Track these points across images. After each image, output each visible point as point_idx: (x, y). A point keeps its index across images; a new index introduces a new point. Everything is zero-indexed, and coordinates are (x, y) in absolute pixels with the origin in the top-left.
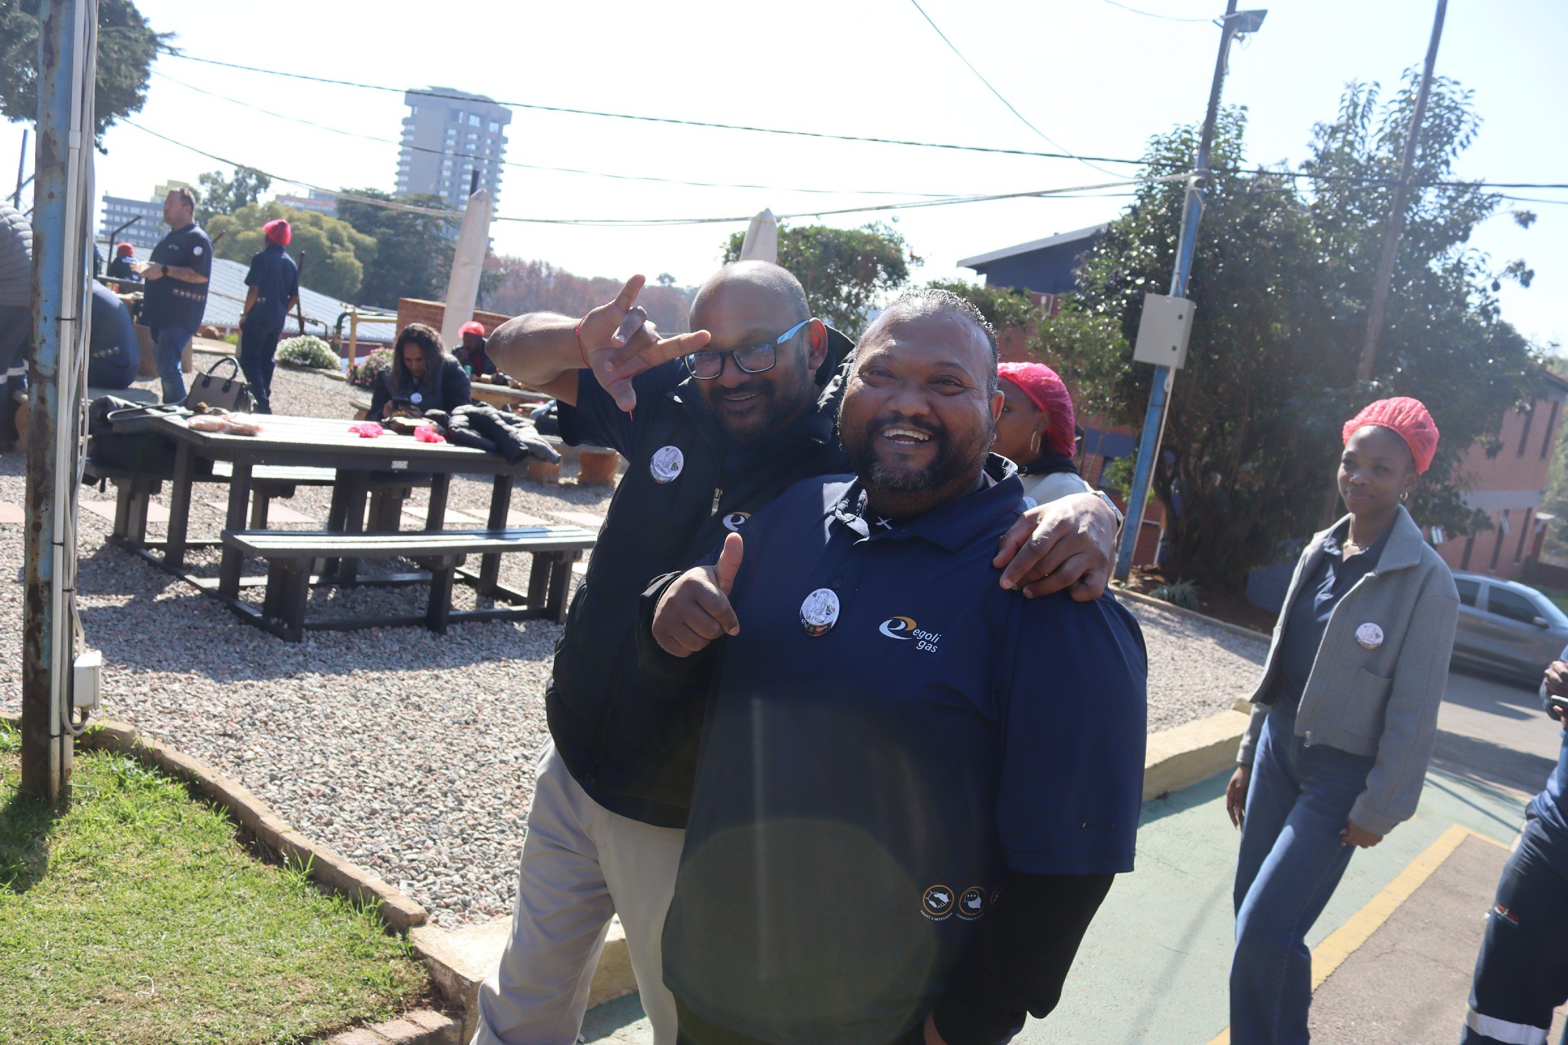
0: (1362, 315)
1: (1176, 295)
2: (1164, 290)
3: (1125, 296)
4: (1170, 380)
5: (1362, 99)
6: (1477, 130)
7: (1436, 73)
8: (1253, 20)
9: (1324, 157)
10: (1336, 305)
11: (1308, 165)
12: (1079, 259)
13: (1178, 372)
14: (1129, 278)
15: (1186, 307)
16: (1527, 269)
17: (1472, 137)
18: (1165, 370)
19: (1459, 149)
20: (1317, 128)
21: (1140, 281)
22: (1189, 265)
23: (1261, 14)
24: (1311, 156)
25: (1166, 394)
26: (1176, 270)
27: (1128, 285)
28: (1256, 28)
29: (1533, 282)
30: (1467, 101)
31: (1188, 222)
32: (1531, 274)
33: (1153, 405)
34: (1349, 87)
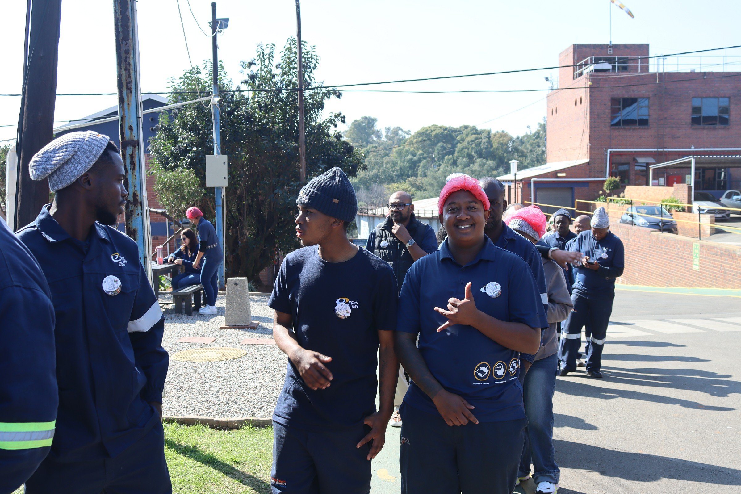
0: (296, 149)
1: (218, 153)
2: (210, 151)
3: (189, 157)
4: (224, 193)
5: (267, 52)
6: (318, 61)
7: (302, 40)
8: (225, 23)
9: (253, 77)
10: (284, 145)
11: (246, 82)
12: (149, 142)
13: (226, 188)
14: (188, 148)
15: (225, 158)
16: (342, 115)
17: (317, 65)
18: (219, 189)
19: (312, 69)
20: (242, 64)
21: (195, 149)
22: (219, 138)
23: (227, 20)
24: (246, 78)
25: (223, 200)
26: (215, 142)
27: (188, 152)
28: (226, 27)
29: (346, 120)
30: (313, 50)
31: (215, 119)
32: (344, 117)
33: (218, 206)
34: (259, 46)
